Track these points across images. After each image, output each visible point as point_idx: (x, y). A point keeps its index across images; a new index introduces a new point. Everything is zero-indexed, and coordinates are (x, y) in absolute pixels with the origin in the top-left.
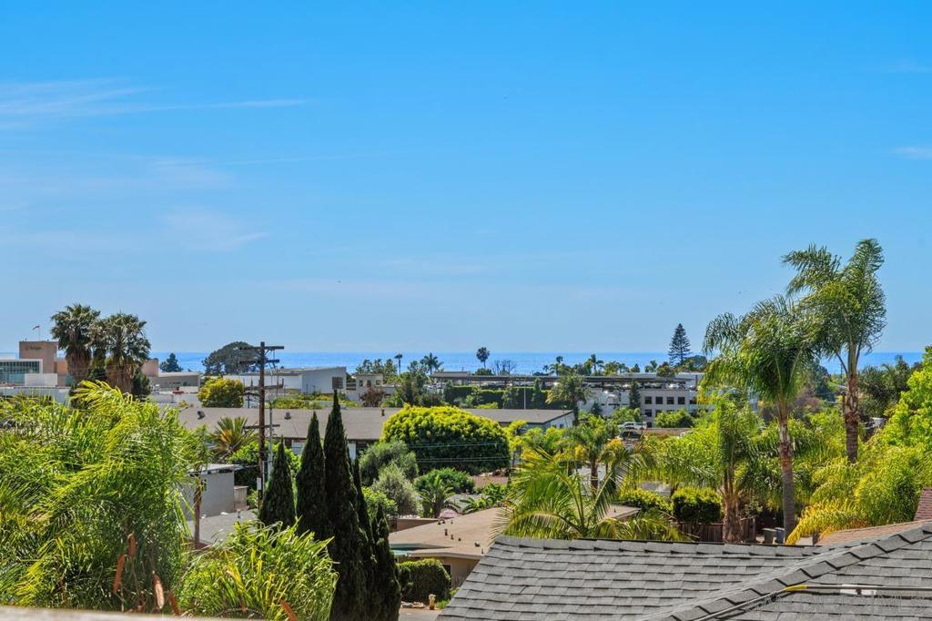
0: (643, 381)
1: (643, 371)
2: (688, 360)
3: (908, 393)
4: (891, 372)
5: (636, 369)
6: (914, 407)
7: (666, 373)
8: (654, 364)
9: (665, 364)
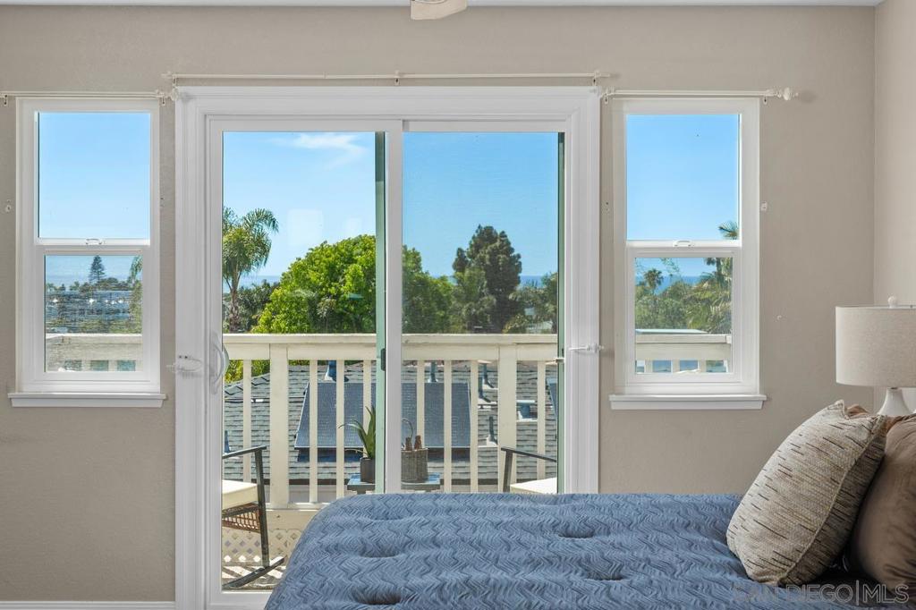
0: (69, 296)
1: (67, 290)
2: (103, 281)
3: (270, 304)
4: (258, 289)
5: (63, 288)
6: (275, 313)
7: (86, 290)
8: (77, 284)
9: (86, 284)
